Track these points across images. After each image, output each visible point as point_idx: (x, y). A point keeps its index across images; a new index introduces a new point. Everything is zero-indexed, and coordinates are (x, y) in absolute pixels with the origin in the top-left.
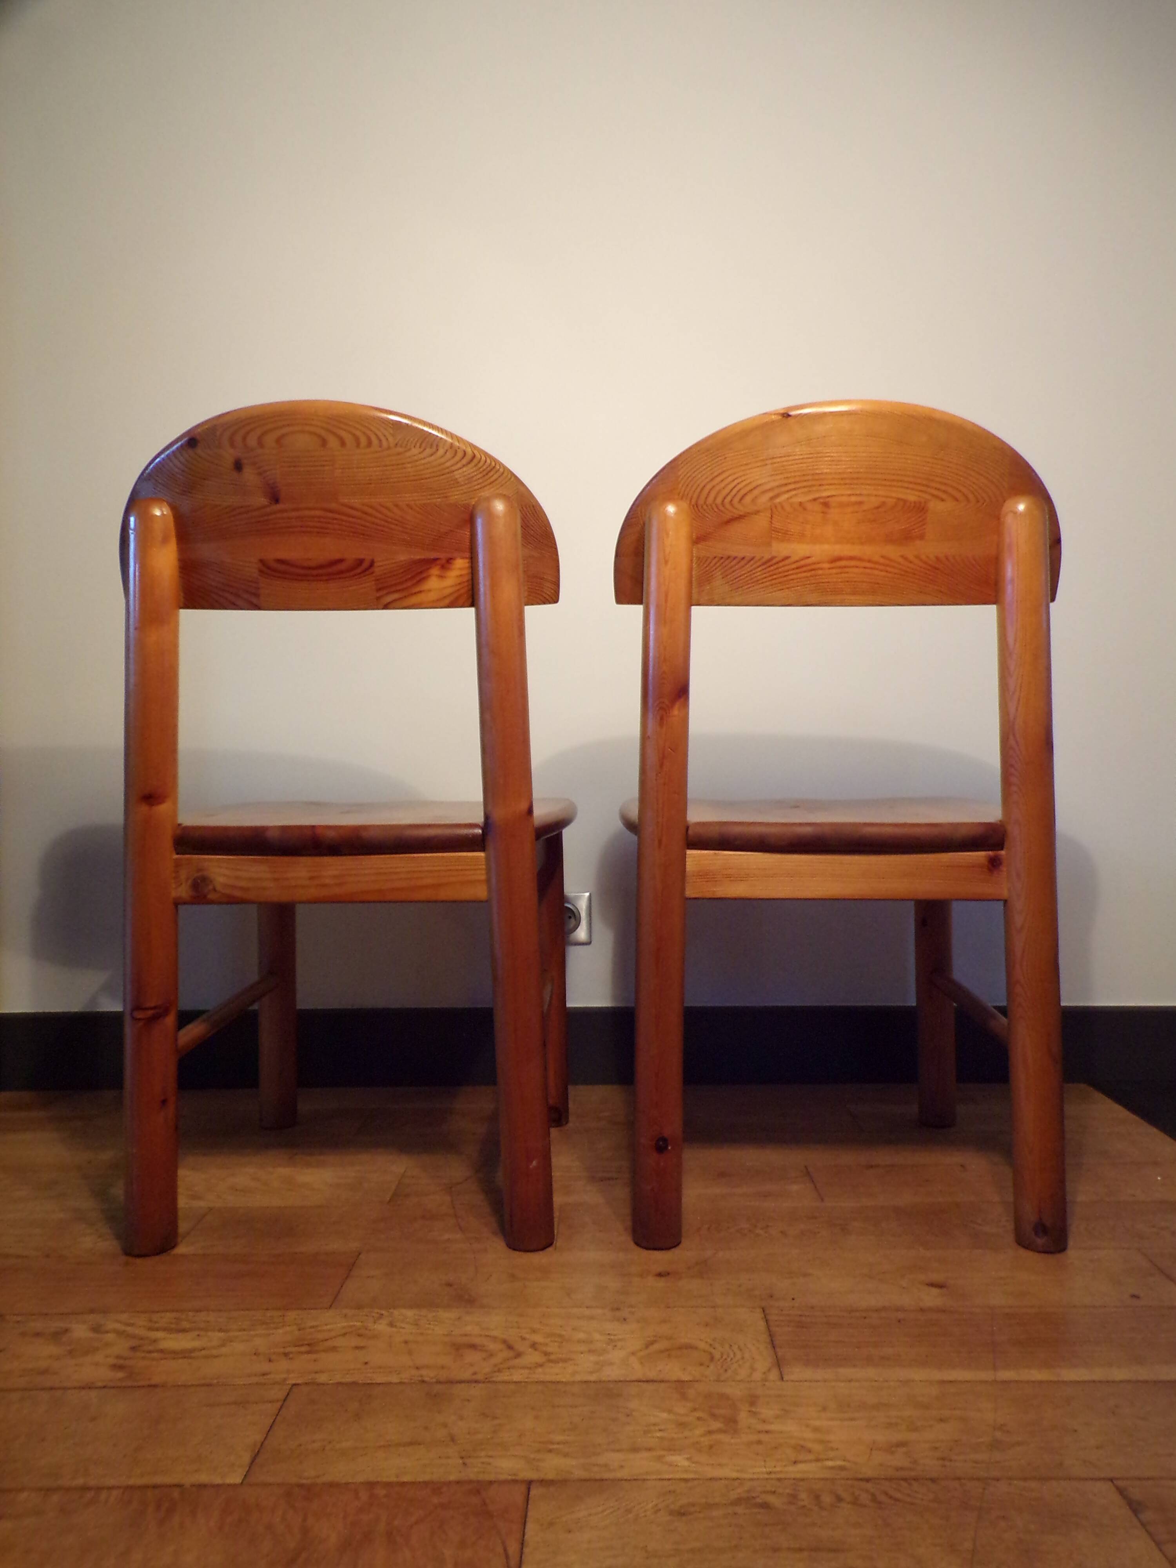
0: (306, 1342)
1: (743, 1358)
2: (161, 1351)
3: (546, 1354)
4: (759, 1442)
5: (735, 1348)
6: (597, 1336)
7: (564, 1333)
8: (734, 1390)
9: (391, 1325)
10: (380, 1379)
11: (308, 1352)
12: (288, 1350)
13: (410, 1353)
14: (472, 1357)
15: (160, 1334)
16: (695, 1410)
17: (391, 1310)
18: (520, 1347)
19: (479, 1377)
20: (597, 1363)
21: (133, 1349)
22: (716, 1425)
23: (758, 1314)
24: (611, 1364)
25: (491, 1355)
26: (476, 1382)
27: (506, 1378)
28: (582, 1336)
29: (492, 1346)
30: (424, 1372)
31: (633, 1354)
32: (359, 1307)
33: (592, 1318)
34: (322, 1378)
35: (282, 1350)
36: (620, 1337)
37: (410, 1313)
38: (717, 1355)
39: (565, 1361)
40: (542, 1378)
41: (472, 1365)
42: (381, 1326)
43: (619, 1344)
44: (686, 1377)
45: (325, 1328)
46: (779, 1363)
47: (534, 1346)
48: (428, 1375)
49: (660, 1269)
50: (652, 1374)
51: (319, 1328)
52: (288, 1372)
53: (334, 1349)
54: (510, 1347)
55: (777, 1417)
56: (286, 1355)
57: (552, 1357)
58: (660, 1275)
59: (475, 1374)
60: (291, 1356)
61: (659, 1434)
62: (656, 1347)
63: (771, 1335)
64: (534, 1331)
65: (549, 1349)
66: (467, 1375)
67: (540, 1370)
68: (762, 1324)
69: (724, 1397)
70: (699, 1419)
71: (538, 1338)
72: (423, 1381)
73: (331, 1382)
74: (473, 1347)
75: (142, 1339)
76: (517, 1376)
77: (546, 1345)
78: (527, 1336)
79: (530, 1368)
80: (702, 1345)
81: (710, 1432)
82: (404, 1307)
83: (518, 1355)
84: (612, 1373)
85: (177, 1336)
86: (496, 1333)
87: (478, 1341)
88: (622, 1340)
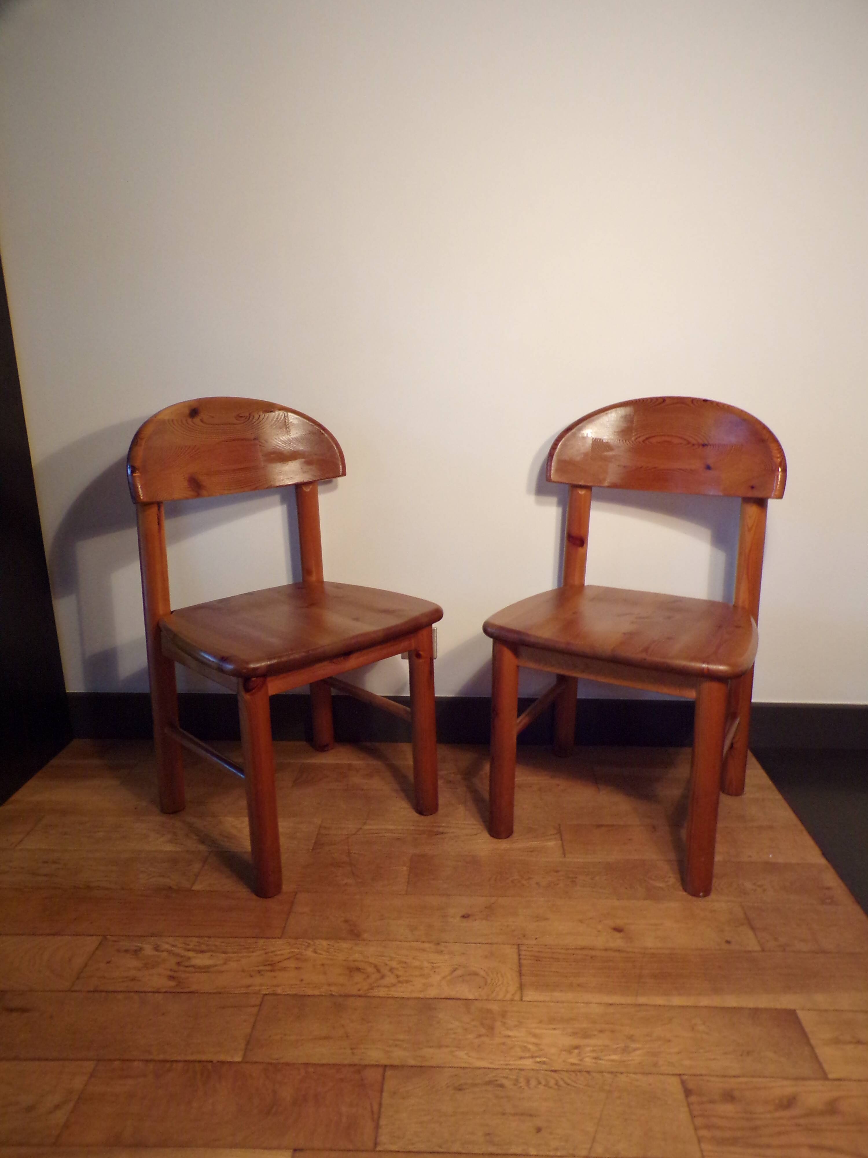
0: (268, 963)
1: (502, 984)
2: (193, 966)
3: (398, 976)
4: (504, 1044)
5: (499, 975)
6: (426, 964)
7: (408, 961)
8: (495, 1007)
9: (315, 952)
10: (310, 992)
11: (271, 971)
12: (260, 968)
13: (325, 973)
14: (358, 977)
15: (191, 954)
16: (473, 1020)
17: (315, 941)
18: (384, 970)
19: (360, 993)
20: (424, 984)
21: (178, 964)
22: (483, 1031)
23: (515, 950)
24: (432, 985)
25: (368, 977)
26: (360, 996)
27: (376, 994)
28: (417, 963)
29: (370, 970)
30: (333, 988)
31: (444, 978)
32: (297, 938)
33: (424, 950)
34: (279, 991)
35: (257, 968)
36: (438, 965)
37: (325, 943)
38: (489, 981)
39: (407, 982)
40: (396, 995)
41: (357, 983)
42: (309, 953)
43: (437, 970)
44: (471, 997)
45: (279, 953)
46: (521, 987)
47: (391, 970)
48: (334, 990)
49: (463, 912)
50: (453, 994)
51: (276, 953)
52: (261, 985)
53: (284, 969)
54: (378, 971)
55: (516, 1026)
56: (259, 972)
57: (401, 979)
58: (464, 917)
59: (359, 990)
60: (263, 973)
61: (453, 1036)
62: (457, 973)
63: (520, 965)
64: (392, 959)
65: (400, 973)
66: (354, 992)
67: (393, 989)
68: (516, 956)
69: (489, 1011)
70: (475, 1026)
71: (394, 964)
72: (332, 995)
73: (283, 994)
74: (358, 969)
75: (182, 957)
76: (382, 992)
77: (397, 969)
78: (388, 963)
79: (388, 987)
80: (482, 973)
81: (480, 1036)
82: (322, 938)
83: (383, 977)
84: (432, 993)
85: (200, 955)
86: (372, 960)
87: (362, 965)
88: (439, 967)
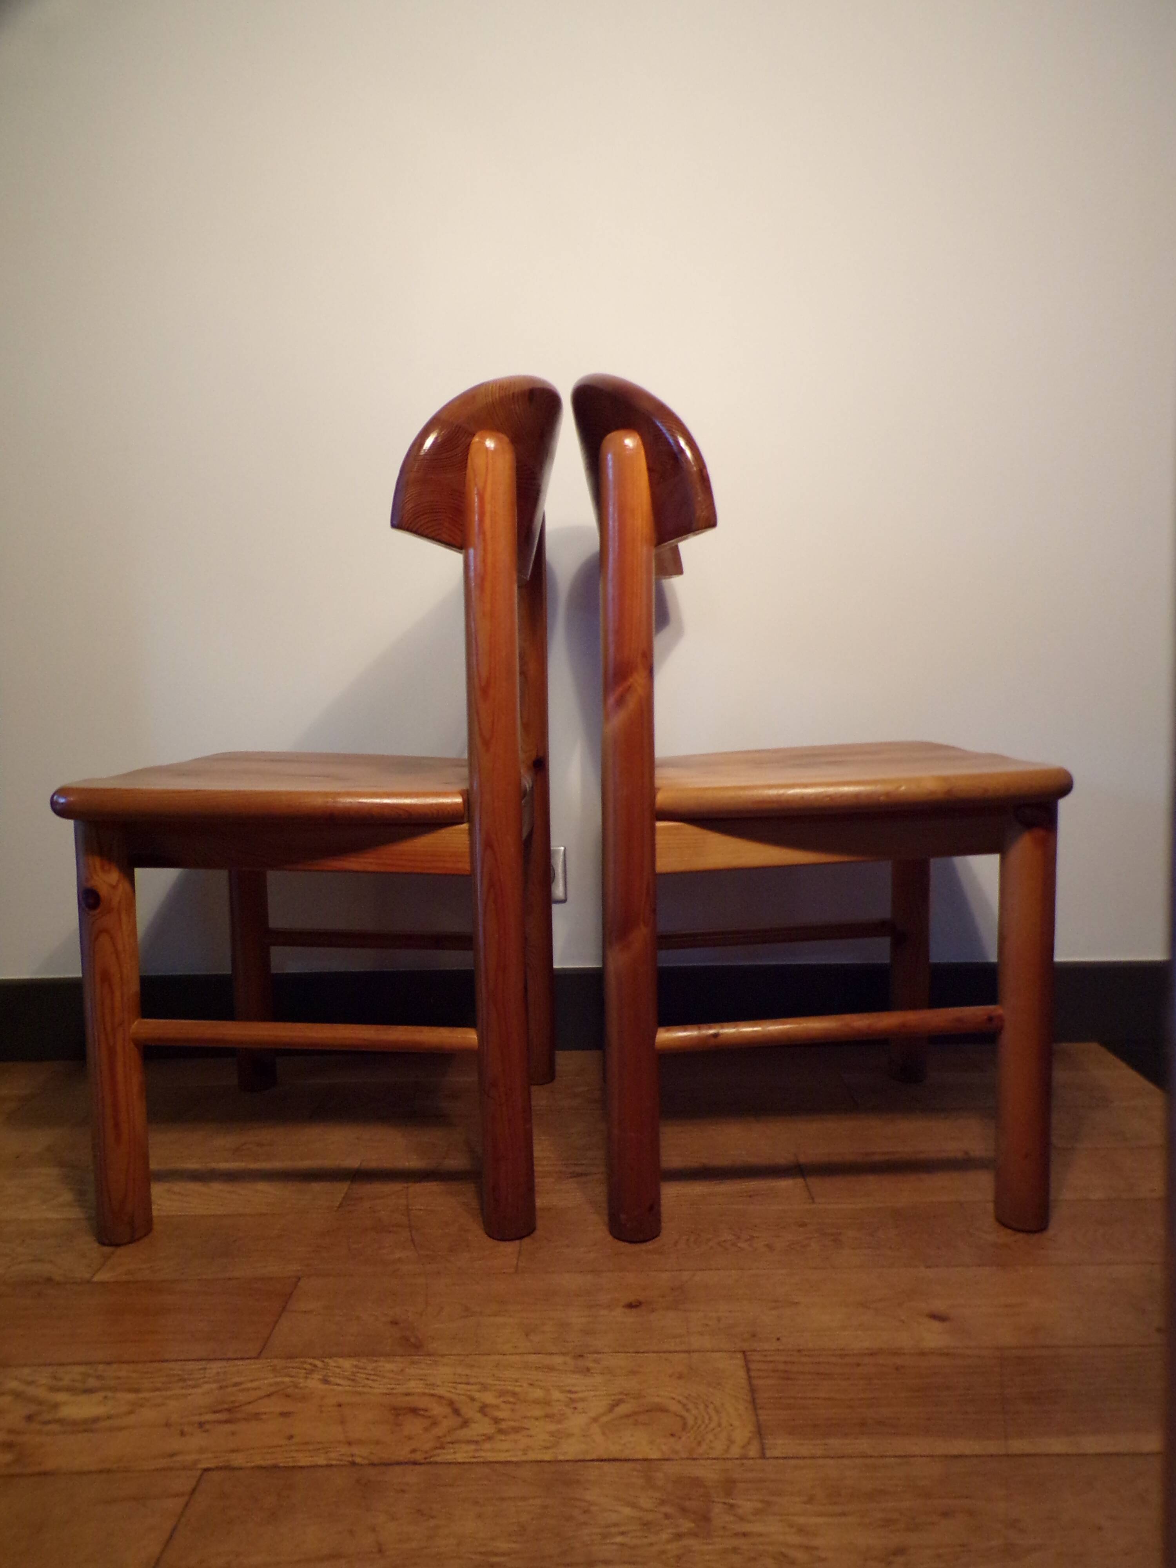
0: (226, 1406)
1: (719, 1425)
2: (61, 1421)
3: (496, 1421)
4: (735, 1550)
5: (711, 1410)
6: (556, 1395)
7: (517, 1389)
8: (708, 1473)
9: (325, 1381)
10: (304, 1460)
11: (227, 1422)
12: (204, 1418)
13: (343, 1422)
14: (413, 1426)
15: (61, 1397)
16: (663, 1502)
17: (326, 1360)
18: (469, 1411)
19: (418, 1456)
20: (552, 1434)
21: (29, 1418)
22: (687, 1525)
23: (739, 1360)
24: (570, 1435)
25: (435, 1424)
26: (415, 1463)
27: (450, 1458)
28: (538, 1394)
29: (438, 1410)
30: (355, 1450)
31: (595, 1420)
32: (291, 1357)
33: (551, 1369)
34: (238, 1460)
35: (197, 1419)
36: (580, 1395)
37: (347, 1364)
38: (691, 1421)
39: (516, 1430)
40: (490, 1456)
41: (410, 1438)
42: (313, 1383)
43: (580, 1405)
44: (655, 1455)
45: (249, 1385)
46: (760, 1432)
47: (483, 1409)
48: (360, 1453)
49: (631, 1298)
50: (614, 1450)
51: (243, 1386)
52: (202, 1450)
53: (257, 1416)
54: (456, 1412)
55: (757, 1512)
56: (201, 1425)
57: (503, 1425)
58: (630, 1306)
59: (414, 1451)
60: (207, 1427)
61: (619, 1539)
62: (622, 1409)
63: (753, 1390)
64: (484, 1388)
65: (500, 1414)
66: (403, 1453)
67: (487, 1446)
68: (742, 1373)
69: (697, 1482)
70: (667, 1516)
71: (489, 1398)
72: (353, 1464)
73: (249, 1464)
74: (414, 1411)
75: (40, 1403)
76: (462, 1454)
77: (496, 1407)
78: (477, 1395)
79: (477, 1442)
80: (674, 1407)
81: (679, 1536)
82: (342, 1356)
83: (465, 1423)
84: (571, 1449)
85: (83, 1398)
86: (441, 1391)
87: (422, 1403)
88: (583, 1400)
